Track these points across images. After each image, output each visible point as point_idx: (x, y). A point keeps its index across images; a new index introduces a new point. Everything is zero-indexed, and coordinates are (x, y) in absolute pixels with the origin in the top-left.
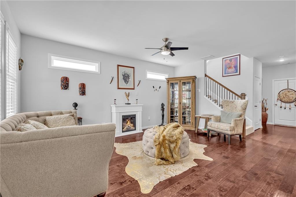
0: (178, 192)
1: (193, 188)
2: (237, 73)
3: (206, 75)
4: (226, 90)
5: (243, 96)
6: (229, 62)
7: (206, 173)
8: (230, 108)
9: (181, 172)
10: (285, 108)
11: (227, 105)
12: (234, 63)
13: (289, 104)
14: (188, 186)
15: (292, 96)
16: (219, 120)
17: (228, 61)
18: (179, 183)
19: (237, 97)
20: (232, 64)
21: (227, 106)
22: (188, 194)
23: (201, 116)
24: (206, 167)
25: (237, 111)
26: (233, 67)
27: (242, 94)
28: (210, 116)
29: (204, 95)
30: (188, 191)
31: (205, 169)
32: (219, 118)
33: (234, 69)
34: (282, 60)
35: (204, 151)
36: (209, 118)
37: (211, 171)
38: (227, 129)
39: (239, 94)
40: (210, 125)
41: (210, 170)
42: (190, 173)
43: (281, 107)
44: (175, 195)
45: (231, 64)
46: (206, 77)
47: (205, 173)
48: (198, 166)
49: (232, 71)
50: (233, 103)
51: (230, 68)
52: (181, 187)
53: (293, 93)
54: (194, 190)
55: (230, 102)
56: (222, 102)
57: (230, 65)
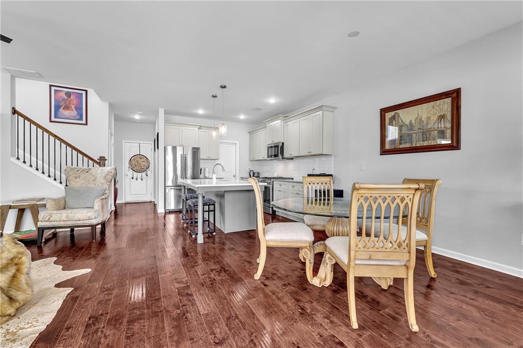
0: (83, 337)
1: (102, 315)
2: (82, 120)
3: (15, 112)
4: (71, 149)
5: (102, 161)
6: (66, 97)
7: (99, 289)
8: (83, 182)
9: (52, 316)
10: (137, 179)
11: (77, 176)
12: (75, 102)
13: (140, 174)
14: (90, 318)
15: (144, 163)
16: (63, 205)
17: (63, 95)
18: (68, 329)
19: (91, 162)
20: (72, 102)
21: (76, 178)
22: (102, 326)
23: (12, 204)
24: (90, 281)
25: (96, 186)
26: (74, 109)
27: (100, 157)
28: (38, 201)
29: (12, 156)
30: (98, 322)
31: (92, 285)
32: (63, 202)
33: (76, 113)
34: (137, 117)
35: (61, 267)
36: (37, 204)
37: (103, 282)
38: (89, 217)
39: (96, 158)
40: (48, 218)
41: (101, 282)
42: (73, 305)
43: (133, 178)
44: (81, 344)
45: (70, 101)
46: (16, 115)
47: (97, 289)
48: (76, 289)
49: (71, 116)
50: (88, 172)
51: (67, 108)
52: (80, 329)
53: (144, 160)
54: (105, 315)
55: (82, 171)
56: (65, 170)
57: (67, 103)
